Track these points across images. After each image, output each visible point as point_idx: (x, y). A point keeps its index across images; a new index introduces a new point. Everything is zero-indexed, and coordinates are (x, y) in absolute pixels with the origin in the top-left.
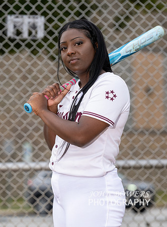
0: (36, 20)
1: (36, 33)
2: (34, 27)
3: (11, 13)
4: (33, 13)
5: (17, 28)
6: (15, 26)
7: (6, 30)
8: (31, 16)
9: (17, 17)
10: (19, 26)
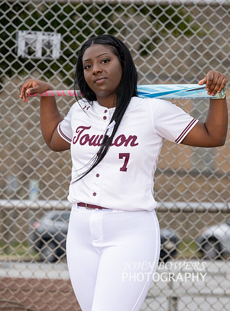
0: (52, 38)
1: (51, 52)
2: (49, 45)
3: (23, 28)
4: (48, 30)
5: (29, 46)
6: (27, 44)
8: (46, 33)
9: (30, 33)
10: (31, 44)
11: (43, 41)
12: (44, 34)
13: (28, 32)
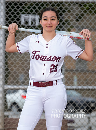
0: (35, 17)
1: (35, 23)
2: (34, 20)
3: (23, 13)
4: (34, 14)
5: (26, 21)
6: (25, 20)
7: (21, 21)
8: (33, 15)
9: (26, 15)
10: (27, 20)
11: (32, 18)
12: (32, 16)
13: (25, 14)
